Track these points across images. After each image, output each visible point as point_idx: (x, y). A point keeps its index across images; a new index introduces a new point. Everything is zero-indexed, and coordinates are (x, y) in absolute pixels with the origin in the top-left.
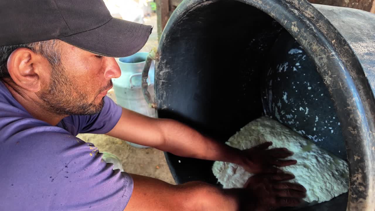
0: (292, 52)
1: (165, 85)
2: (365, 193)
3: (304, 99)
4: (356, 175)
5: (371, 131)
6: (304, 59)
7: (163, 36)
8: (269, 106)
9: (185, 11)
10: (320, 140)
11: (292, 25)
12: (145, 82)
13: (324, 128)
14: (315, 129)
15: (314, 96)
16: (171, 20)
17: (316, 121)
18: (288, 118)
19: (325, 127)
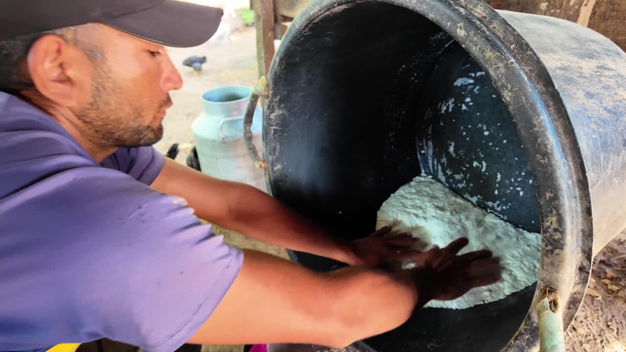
0: (459, 82)
1: (278, 134)
2: (561, 241)
3: (478, 150)
4: (549, 218)
5: (566, 159)
6: (477, 92)
7: (275, 60)
8: (428, 163)
9: (307, 22)
10: (504, 208)
11: (457, 27)
12: (248, 130)
13: (509, 189)
14: (496, 192)
15: (493, 144)
16: (287, 36)
17: (498, 180)
18: (456, 178)
19: (512, 188)
